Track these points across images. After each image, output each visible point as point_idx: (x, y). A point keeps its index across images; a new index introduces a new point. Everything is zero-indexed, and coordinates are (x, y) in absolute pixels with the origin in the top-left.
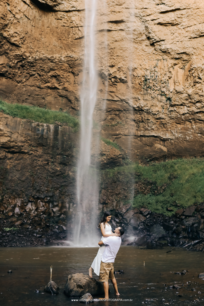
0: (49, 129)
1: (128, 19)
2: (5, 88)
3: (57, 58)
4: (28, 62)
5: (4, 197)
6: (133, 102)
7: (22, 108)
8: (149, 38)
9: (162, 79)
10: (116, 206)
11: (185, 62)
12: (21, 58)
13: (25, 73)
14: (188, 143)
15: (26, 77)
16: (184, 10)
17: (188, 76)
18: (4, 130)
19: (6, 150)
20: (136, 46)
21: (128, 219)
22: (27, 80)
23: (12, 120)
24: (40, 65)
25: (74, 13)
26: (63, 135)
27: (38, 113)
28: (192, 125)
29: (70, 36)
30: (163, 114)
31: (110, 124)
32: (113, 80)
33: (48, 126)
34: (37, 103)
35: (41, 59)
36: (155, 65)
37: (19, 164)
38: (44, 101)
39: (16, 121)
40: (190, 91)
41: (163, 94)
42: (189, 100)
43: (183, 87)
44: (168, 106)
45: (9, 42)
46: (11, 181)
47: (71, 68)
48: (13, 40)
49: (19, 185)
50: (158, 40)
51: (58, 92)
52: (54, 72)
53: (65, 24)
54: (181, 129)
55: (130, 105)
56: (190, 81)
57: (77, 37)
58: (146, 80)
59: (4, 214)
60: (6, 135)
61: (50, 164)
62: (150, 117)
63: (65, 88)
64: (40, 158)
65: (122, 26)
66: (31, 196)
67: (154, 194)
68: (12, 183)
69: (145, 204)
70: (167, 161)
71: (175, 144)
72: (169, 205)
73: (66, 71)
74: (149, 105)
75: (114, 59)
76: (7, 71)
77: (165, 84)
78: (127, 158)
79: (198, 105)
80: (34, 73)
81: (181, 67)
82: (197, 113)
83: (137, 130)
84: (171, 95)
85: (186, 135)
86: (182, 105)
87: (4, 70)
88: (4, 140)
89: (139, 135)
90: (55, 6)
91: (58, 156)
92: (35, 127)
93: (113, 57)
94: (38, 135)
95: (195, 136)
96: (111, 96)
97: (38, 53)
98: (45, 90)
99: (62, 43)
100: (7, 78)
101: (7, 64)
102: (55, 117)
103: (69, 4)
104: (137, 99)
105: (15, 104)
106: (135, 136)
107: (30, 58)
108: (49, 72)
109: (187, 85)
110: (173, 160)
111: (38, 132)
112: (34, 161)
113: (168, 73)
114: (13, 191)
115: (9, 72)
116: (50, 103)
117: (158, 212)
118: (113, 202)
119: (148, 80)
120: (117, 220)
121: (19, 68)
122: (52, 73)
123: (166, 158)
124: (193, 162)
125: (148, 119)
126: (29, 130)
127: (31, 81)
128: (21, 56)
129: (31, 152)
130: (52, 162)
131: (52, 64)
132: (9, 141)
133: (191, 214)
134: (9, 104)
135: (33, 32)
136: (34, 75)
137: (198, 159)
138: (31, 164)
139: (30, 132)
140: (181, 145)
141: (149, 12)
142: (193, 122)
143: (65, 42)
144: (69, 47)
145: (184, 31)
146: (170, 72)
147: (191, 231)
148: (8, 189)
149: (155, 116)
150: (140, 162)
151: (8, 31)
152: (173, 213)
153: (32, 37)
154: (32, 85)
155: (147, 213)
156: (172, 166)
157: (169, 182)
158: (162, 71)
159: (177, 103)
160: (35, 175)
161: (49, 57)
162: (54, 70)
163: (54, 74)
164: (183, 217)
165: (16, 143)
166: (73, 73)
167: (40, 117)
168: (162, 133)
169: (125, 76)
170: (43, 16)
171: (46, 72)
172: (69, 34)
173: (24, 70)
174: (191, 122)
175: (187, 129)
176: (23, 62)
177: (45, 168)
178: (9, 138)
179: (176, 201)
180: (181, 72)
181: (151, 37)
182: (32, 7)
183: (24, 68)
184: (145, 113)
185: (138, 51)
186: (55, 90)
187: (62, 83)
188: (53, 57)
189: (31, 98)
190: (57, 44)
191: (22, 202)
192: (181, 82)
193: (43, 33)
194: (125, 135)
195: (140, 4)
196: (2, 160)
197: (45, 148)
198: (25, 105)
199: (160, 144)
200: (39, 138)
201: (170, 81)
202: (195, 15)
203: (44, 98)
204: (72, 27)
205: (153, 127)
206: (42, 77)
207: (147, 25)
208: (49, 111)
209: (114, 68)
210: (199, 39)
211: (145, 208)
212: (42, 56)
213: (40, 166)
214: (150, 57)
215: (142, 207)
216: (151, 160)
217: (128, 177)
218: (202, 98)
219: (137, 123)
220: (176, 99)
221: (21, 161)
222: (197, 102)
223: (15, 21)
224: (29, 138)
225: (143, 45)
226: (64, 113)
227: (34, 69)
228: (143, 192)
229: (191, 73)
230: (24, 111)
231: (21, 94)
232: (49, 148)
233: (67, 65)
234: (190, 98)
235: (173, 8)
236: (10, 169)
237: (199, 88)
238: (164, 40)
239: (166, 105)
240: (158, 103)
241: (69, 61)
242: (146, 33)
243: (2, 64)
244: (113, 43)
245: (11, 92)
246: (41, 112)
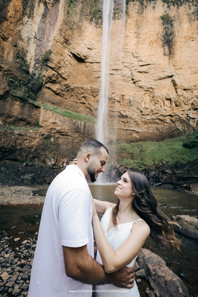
0: (81, 124)
1: (122, 68)
2: (59, 102)
3: (86, 87)
4: (71, 88)
5: (58, 158)
6: (123, 112)
7: (68, 113)
8: (133, 79)
9: (139, 101)
10: (114, 164)
11: (151, 93)
12: (67, 86)
13: (69, 94)
14: (150, 134)
15: (69, 96)
16: (153, 65)
17: (152, 100)
18: (59, 123)
19: (60, 134)
20: (126, 83)
21: (121, 171)
22: (70, 98)
23: (63, 118)
24: (77, 90)
25: (95, 63)
26: (88, 128)
27: (75, 116)
28: (152, 125)
29: (92, 76)
30: (138, 119)
31: (111, 123)
32: (113, 100)
33: (81, 122)
34: (75, 110)
35: (77, 87)
36: (135, 93)
37: (66, 141)
38: (78, 109)
39: (65, 119)
40: (153, 108)
41: (138, 109)
42: (152, 113)
43: (149, 105)
44: (141, 115)
45: (61, 76)
46: (62, 149)
47: (92, 93)
48: (63, 76)
49: (66, 152)
50: (138, 81)
51: (86, 105)
52: (84, 95)
53: (90, 70)
54: (147, 127)
55: (122, 114)
56: (152, 103)
57: (96, 77)
58: (130, 101)
59: (58, 166)
60: (60, 126)
61: (81, 142)
62: (131, 121)
63: (89, 103)
64: (77, 138)
65: (119, 72)
66: (72, 157)
67: (132, 159)
68: (62, 151)
69: (128, 164)
70: (138, 143)
71: (143, 135)
72: (140, 165)
73: (90, 95)
74: (131, 114)
75: (114, 89)
76: (60, 93)
77: (140, 104)
78: (119, 141)
79: (156, 115)
80: (73, 94)
81: (149, 95)
82: (155, 119)
83: (124, 127)
84: (142, 110)
85: (149, 130)
86: (148, 115)
87: (59, 91)
88: (58, 128)
89: (125, 129)
90: (85, 59)
91: (85, 138)
92: (74, 123)
93: (114, 88)
94: (76, 126)
95: (153, 131)
96: (112, 109)
97: (76, 84)
98: (79, 104)
99: (88, 79)
100: (60, 96)
101: (60, 88)
102: (84, 118)
103: (92, 59)
104: (125, 111)
105: (64, 110)
106: (123, 129)
107: (72, 86)
108: (81, 95)
109: (151, 105)
110: (142, 143)
111: (76, 125)
112: (73, 140)
113: (141, 98)
114: (63, 155)
115: (61, 93)
116: (81, 111)
117: (135, 168)
118: (112, 162)
119: (131, 102)
120: (115, 171)
121: (66, 91)
122: (82, 95)
123: (138, 141)
124: (152, 144)
125: (130, 122)
126: (71, 124)
127: (72, 98)
128: (68, 85)
129: (72, 135)
130: (83, 141)
131: (83, 90)
132: (61, 129)
133: (154, 169)
134: (61, 110)
135: (74, 72)
136: (73, 96)
137: (154, 142)
138: (72, 141)
139: (72, 125)
140: (146, 135)
141: (133, 65)
142: (153, 124)
143: (89, 79)
144: (91, 82)
145: (151, 76)
146: (143, 98)
147: (155, 178)
148: (60, 154)
149: (134, 120)
150: (125, 143)
151: (61, 71)
152: (142, 168)
153: (73, 75)
154: (72, 101)
155: (130, 168)
156: (141, 146)
157: (139, 153)
158: (139, 97)
159: (145, 114)
160: (74, 147)
161: (82, 86)
162: (83, 94)
163: (84, 96)
164: (150, 171)
165: (65, 130)
166: (93, 96)
167: (77, 118)
168: (137, 128)
169: (120, 98)
170: (79, 64)
171: (79, 94)
172: (92, 75)
173: (69, 92)
174: (152, 124)
175: (150, 127)
176: (68, 88)
177: (79, 144)
178: (61, 128)
179: (145, 163)
180: (148, 98)
181: (134, 79)
182: (74, 59)
183: (69, 91)
184: (129, 118)
185: (127, 86)
186: (84, 105)
187: (87, 101)
188: (83, 87)
189: (72, 108)
190: (85, 80)
191: (67, 161)
192: (148, 103)
193: (78, 74)
194: (119, 129)
195: (129, 61)
196: (57, 139)
197: (79, 133)
198: (69, 111)
199: (136, 134)
200: (76, 128)
201: (142, 102)
202: (158, 68)
203: (78, 108)
204: (93, 72)
205: (133, 126)
206: (78, 97)
207: (132, 72)
208: (81, 115)
209: (114, 94)
210: (159, 81)
211: (128, 165)
212: (78, 86)
213: (76, 142)
214: (133, 89)
215: (127, 165)
216: (130, 142)
217: (119, 150)
218: (158, 112)
219: (124, 123)
220: (145, 112)
221: (67, 139)
222: (156, 114)
223: (65, 66)
224: (71, 128)
225: (130, 83)
226: (88, 116)
227: (74, 93)
228: (127, 158)
229: (153, 98)
230: (69, 114)
231: (67, 105)
232: (81, 134)
233: (90, 92)
234: (152, 112)
235: (147, 64)
236: (61, 143)
237: (157, 106)
238: (140, 81)
239: (140, 114)
240: (135, 113)
241: (91, 89)
242: (132, 77)
243: (58, 88)
244: (114, 81)
245: (62, 104)
246: (77, 115)
